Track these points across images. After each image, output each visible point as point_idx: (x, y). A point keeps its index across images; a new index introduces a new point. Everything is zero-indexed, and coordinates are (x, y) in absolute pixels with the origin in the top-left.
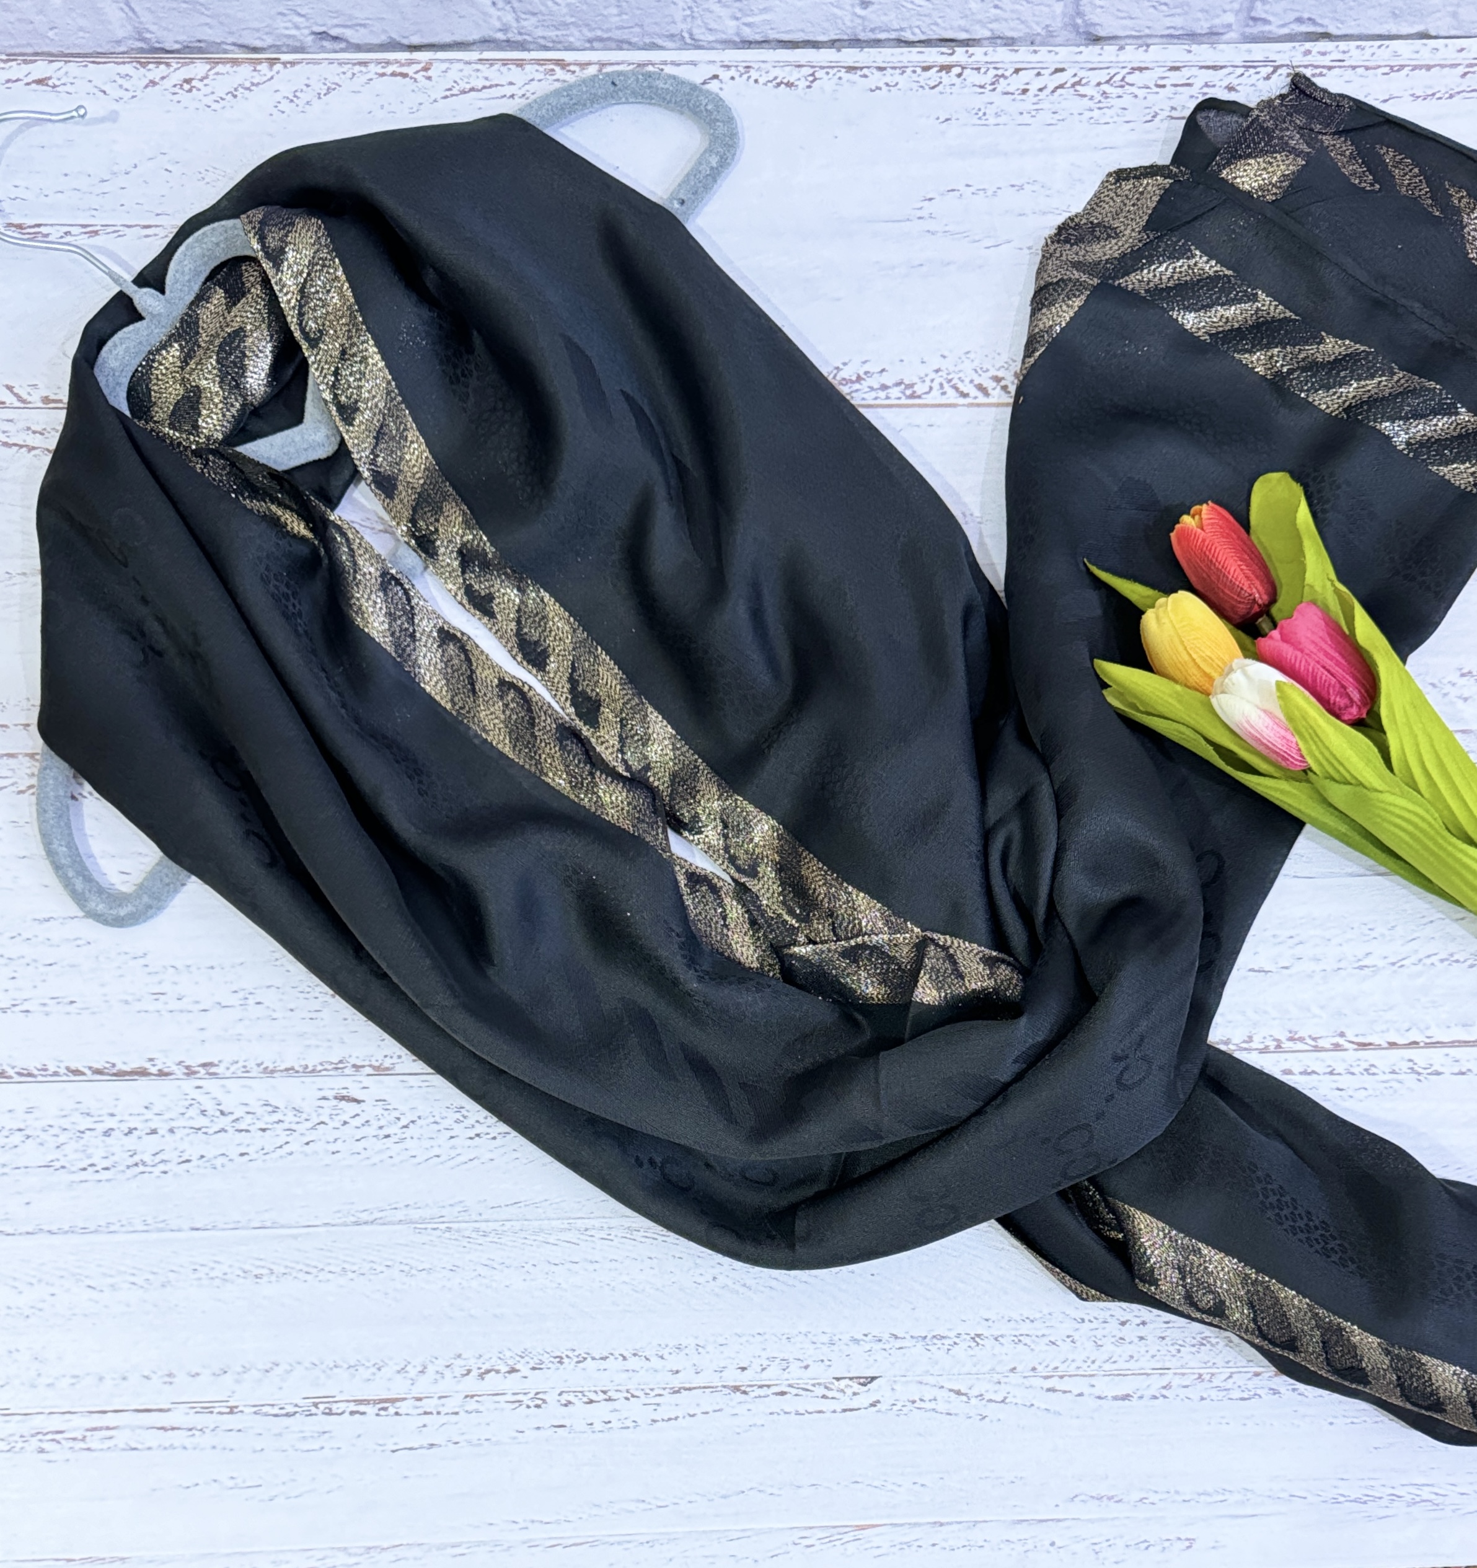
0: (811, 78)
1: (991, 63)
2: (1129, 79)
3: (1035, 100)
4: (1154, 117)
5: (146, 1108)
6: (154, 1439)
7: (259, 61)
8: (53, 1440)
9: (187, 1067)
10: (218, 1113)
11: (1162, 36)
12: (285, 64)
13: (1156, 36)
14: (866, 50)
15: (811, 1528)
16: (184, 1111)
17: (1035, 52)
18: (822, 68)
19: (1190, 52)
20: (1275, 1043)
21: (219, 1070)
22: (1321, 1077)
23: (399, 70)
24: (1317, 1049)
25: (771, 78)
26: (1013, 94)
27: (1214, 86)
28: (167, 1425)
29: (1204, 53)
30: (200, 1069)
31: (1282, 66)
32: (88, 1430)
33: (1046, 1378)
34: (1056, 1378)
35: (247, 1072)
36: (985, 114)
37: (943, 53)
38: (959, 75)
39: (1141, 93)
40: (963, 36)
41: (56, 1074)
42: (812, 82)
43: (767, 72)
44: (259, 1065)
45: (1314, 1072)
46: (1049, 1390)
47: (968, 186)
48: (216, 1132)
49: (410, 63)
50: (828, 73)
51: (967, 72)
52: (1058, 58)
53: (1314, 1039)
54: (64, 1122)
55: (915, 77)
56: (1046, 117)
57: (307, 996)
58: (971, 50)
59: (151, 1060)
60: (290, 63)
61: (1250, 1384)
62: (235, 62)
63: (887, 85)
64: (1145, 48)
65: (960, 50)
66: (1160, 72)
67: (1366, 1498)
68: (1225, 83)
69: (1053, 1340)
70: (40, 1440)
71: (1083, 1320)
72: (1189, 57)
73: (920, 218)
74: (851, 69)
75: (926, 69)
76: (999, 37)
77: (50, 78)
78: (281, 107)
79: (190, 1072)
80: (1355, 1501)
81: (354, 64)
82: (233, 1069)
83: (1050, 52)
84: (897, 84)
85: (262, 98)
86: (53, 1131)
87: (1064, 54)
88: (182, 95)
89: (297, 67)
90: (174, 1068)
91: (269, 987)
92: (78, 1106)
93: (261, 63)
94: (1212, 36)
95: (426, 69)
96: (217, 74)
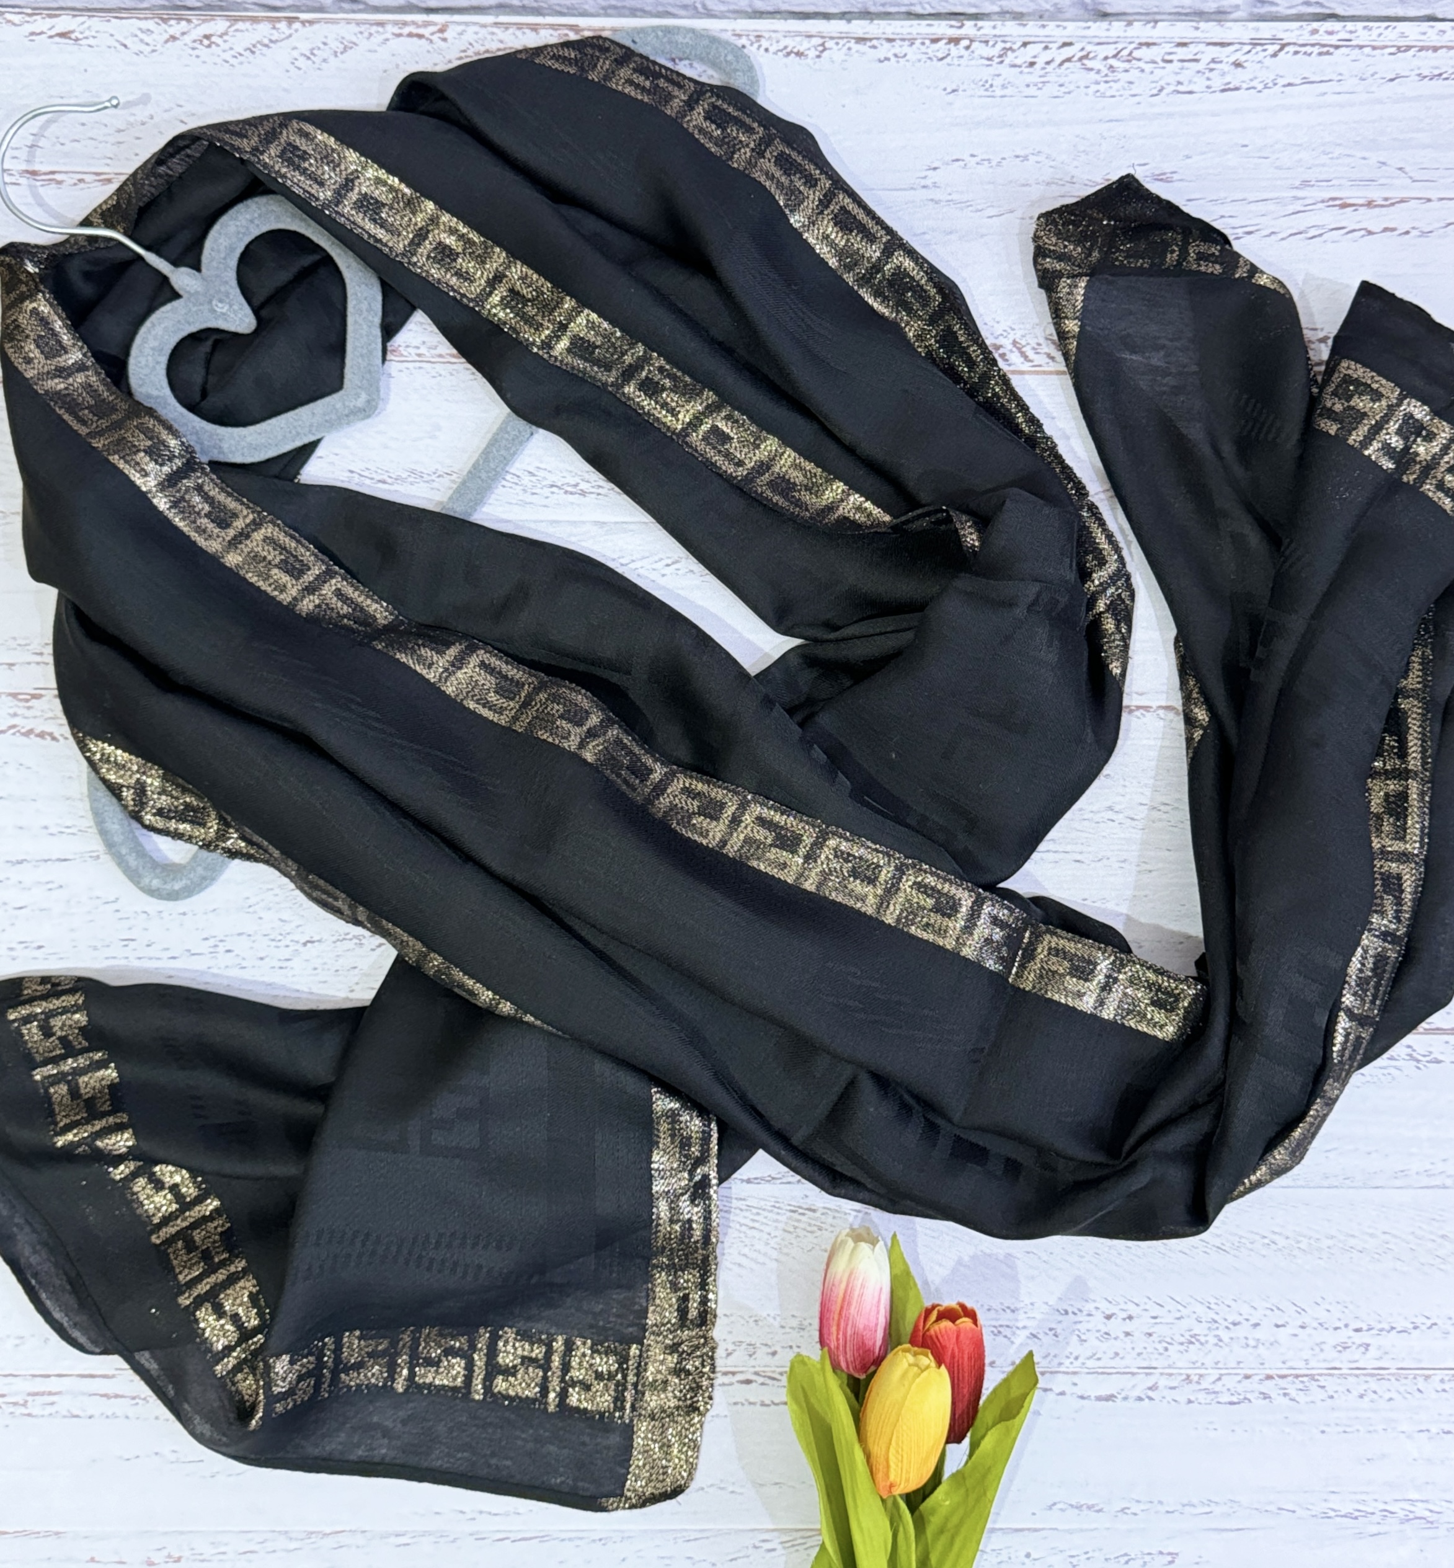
1: (1000, 36)
2: (1136, 54)
3: (1042, 73)
6: (97, 1406)
7: (278, 19)
11: (1170, 14)
12: (303, 23)
13: (1164, 14)
14: (876, 22)
17: (1044, 26)
18: (832, 38)
19: (1197, 28)
23: (415, 31)
25: (781, 47)
28: (110, 1392)
29: (1212, 30)
31: (1289, 44)
32: (29, 1394)
37: (952, 26)
38: (967, 48)
39: (1148, 68)
40: (973, 10)
47: (973, 156)
49: (426, 24)
51: (975, 45)
55: (923, 49)
58: (980, 23)
62: (255, 20)
64: (1152, 24)
65: (969, 24)
66: (1168, 48)
67: (1357, 1514)
68: (1232, 59)
72: (1198, 34)
74: (860, 40)
75: (935, 41)
76: (1007, 12)
80: (1345, 1516)
81: (372, 25)
85: (281, 54)
87: (1072, 29)
89: (316, 26)
94: (1220, 15)
95: (442, 31)
96: (237, 30)
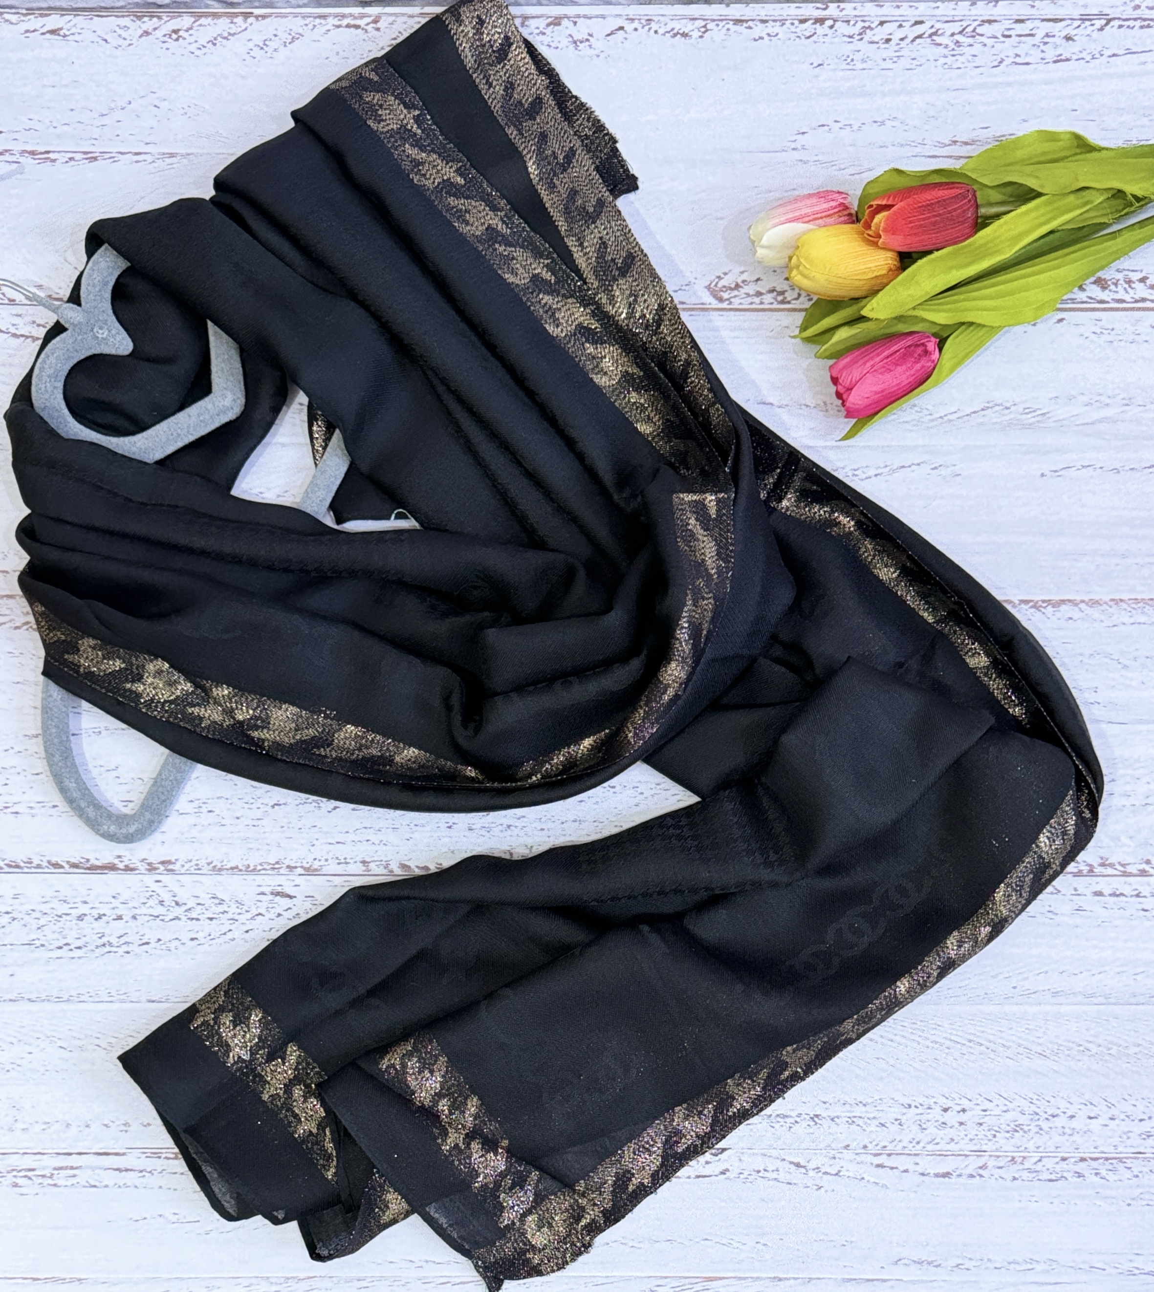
0: (703, 30)
4: (1001, 62)
5: (114, 897)
8: (25, 1176)
9: (149, 864)
10: (173, 904)
15: (666, 1277)
16: (146, 901)
20: (1088, 868)
21: (177, 867)
22: (1129, 899)
24: (1125, 874)
26: (877, 43)
27: (1054, 36)
30: (160, 866)
33: (876, 1155)
34: (885, 1157)
35: (199, 869)
36: (852, 60)
41: (39, 866)
42: (704, 32)
43: (666, 25)
44: (209, 864)
45: (1122, 894)
46: (878, 1166)
48: (171, 920)
50: (718, 25)
52: (917, 12)
53: (1123, 865)
54: (45, 908)
56: (904, 63)
57: (252, 806)
59: (119, 857)
60: (260, 16)
61: (1058, 1168)
63: (769, 35)
69: (882, 1122)
70: (15, 1176)
71: (910, 1106)
73: (794, 149)
77: (61, 29)
78: (252, 53)
79: (152, 868)
82: (187, 866)
83: (911, 7)
84: (777, 34)
86: (34, 915)
88: (171, 44)
90: (139, 864)
91: (219, 798)
92: (56, 894)
93: (237, 16)
